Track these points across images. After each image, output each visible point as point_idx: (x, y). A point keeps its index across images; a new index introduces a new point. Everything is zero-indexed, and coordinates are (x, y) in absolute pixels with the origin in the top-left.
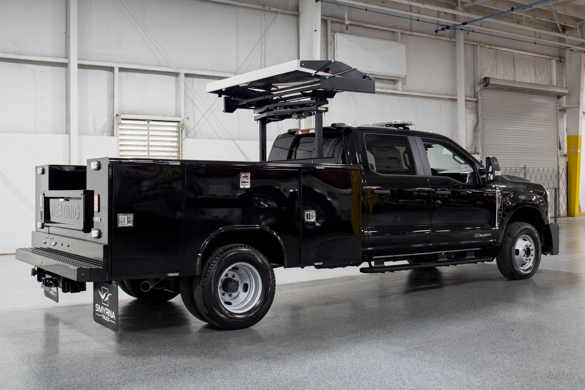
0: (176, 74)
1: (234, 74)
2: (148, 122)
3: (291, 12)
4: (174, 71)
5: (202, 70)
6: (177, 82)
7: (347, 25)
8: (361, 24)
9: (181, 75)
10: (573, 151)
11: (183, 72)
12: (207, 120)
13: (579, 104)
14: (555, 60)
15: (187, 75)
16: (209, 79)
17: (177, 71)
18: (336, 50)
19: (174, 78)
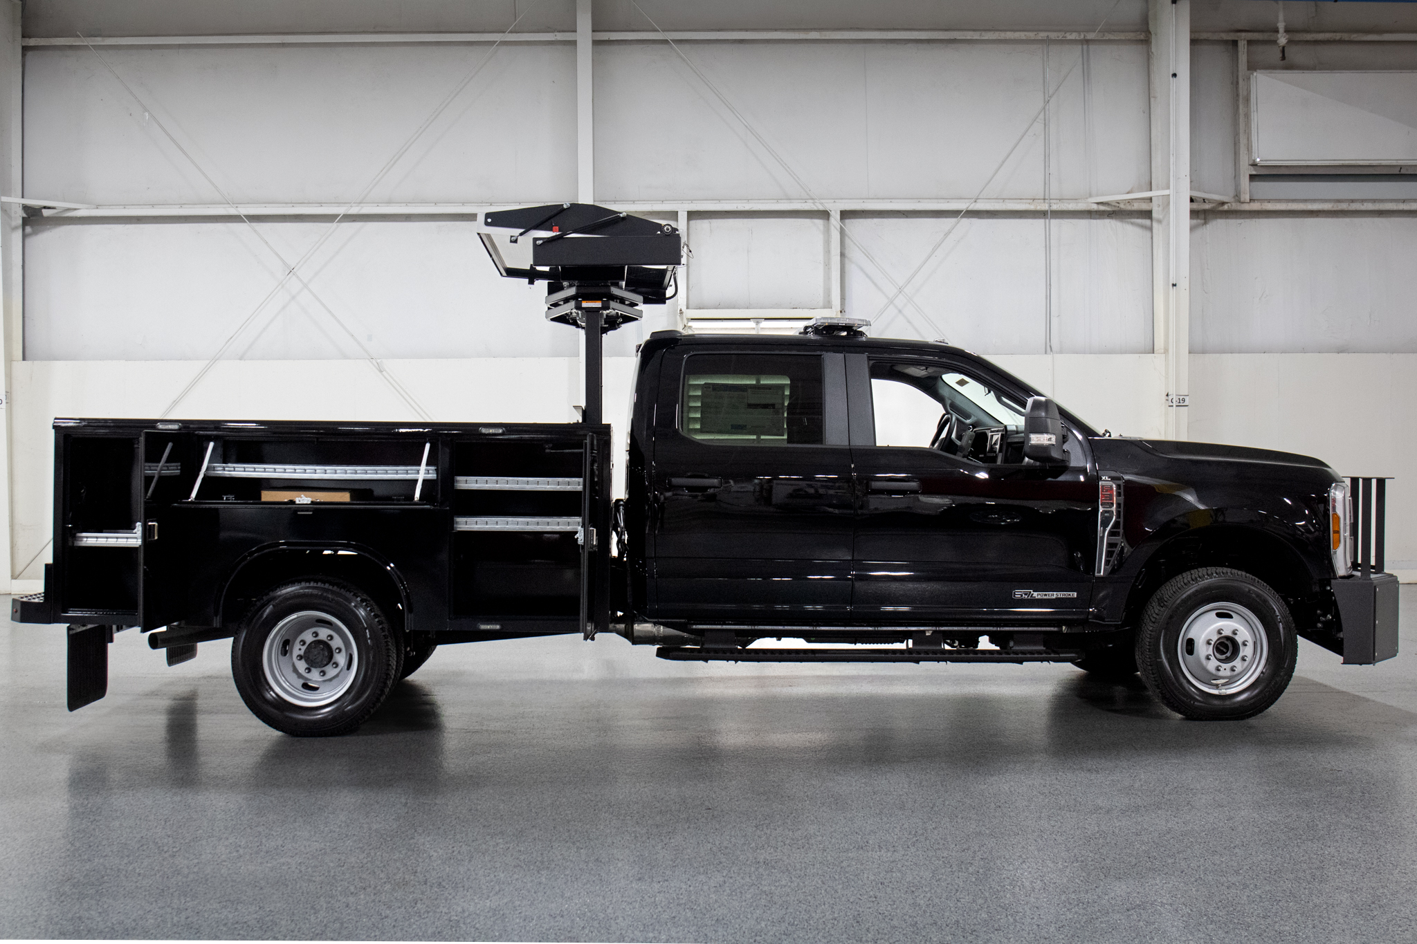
0: (825, 215)
2: (758, 323)
4: (815, 208)
5: (891, 199)
6: (827, 231)
7: (1284, 47)
9: (834, 216)
11: (835, 209)
12: (900, 311)
15: (845, 215)
16: (907, 217)
19: (819, 222)
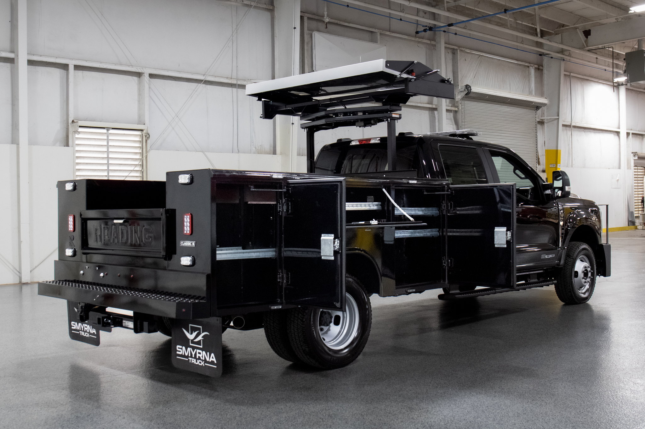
0: (139, 75)
1: (203, 75)
2: (108, 130)
3: (265, 6)
4: (137, 71)
5: (168, 70)
6: (140, 84)
7: (327, 23)
8: (339, 22)
9: (145, 76)
10: (552, 167)
11: (147, 71)
12: (173, 128)
13: (558, 116)
14: (534, 67)
15: (151, 76)
16: (175, 80)
17: (140, 71)
18: (314, 51)
19: (135, 79)
